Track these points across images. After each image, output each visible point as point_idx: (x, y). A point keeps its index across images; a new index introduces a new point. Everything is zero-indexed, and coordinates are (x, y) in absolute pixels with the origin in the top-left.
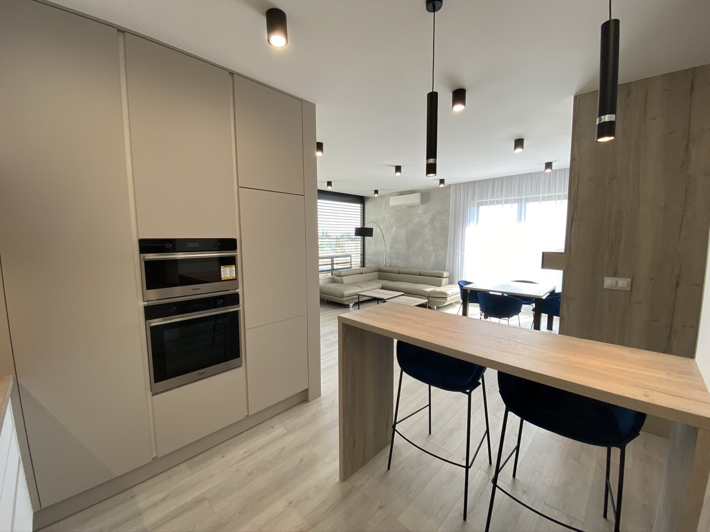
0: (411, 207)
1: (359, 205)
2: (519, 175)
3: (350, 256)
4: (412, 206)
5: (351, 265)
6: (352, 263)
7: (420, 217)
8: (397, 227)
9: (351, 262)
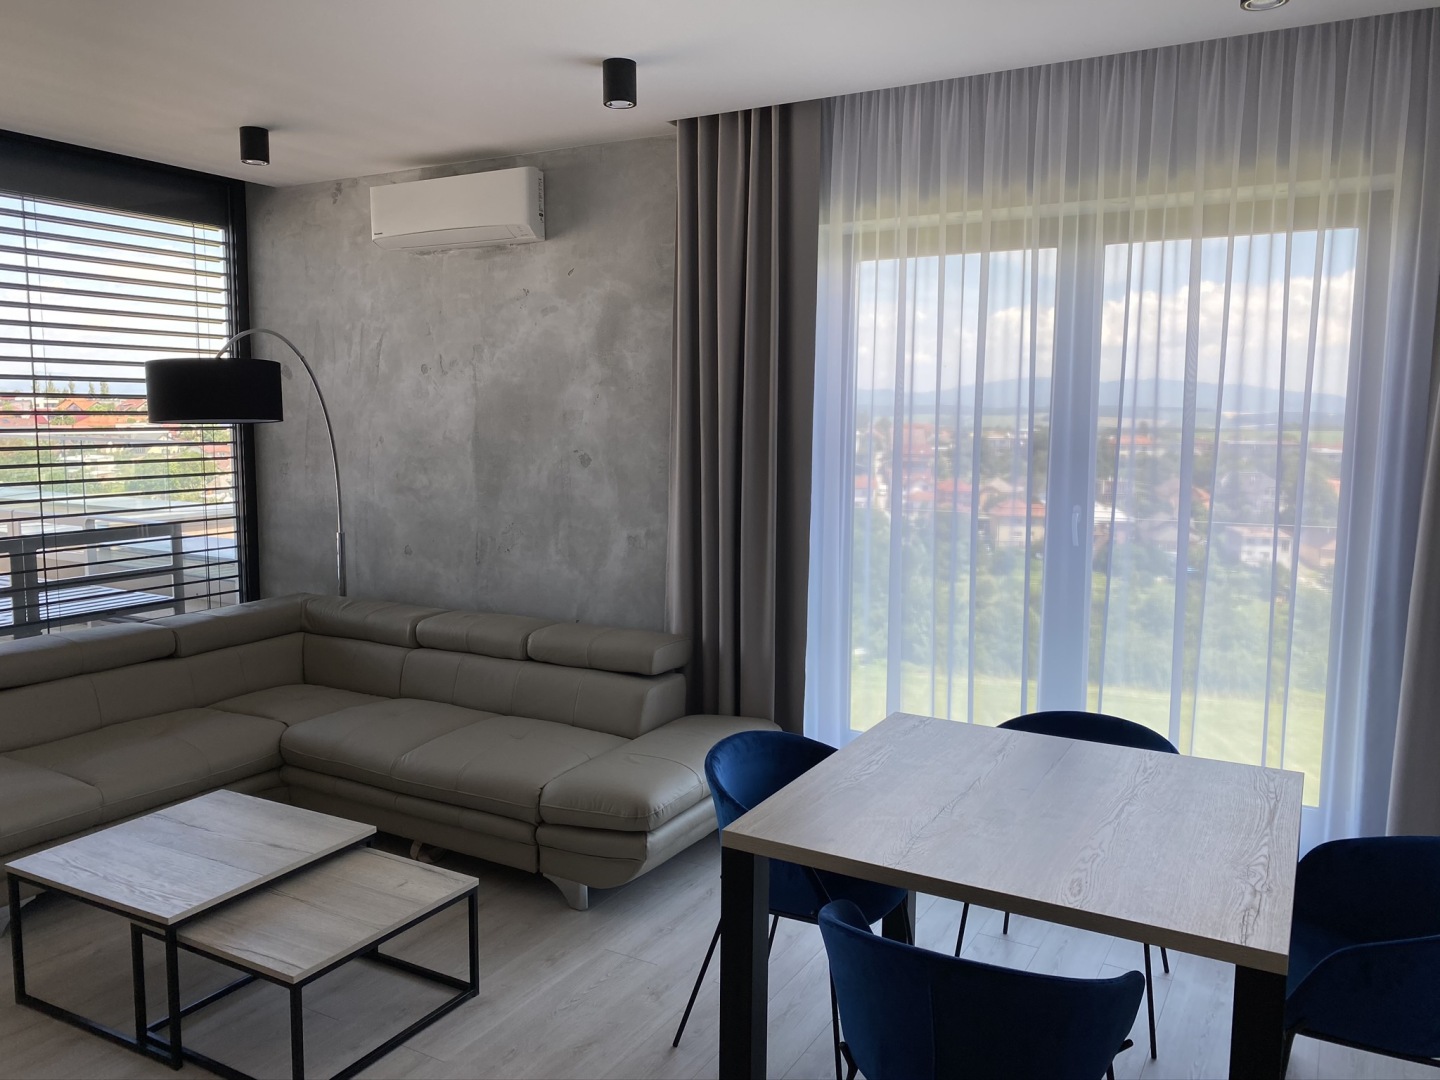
0: (495, 249)
1: (218, 235)
2: (1075, 66)
3: (171, 529)
4: (501, 248)
5: (179, 585)
6: (188, 574)
7: (545, 312)
8: (424, 369)
9: (176, 569)
